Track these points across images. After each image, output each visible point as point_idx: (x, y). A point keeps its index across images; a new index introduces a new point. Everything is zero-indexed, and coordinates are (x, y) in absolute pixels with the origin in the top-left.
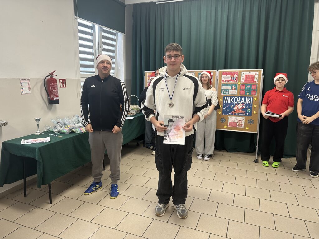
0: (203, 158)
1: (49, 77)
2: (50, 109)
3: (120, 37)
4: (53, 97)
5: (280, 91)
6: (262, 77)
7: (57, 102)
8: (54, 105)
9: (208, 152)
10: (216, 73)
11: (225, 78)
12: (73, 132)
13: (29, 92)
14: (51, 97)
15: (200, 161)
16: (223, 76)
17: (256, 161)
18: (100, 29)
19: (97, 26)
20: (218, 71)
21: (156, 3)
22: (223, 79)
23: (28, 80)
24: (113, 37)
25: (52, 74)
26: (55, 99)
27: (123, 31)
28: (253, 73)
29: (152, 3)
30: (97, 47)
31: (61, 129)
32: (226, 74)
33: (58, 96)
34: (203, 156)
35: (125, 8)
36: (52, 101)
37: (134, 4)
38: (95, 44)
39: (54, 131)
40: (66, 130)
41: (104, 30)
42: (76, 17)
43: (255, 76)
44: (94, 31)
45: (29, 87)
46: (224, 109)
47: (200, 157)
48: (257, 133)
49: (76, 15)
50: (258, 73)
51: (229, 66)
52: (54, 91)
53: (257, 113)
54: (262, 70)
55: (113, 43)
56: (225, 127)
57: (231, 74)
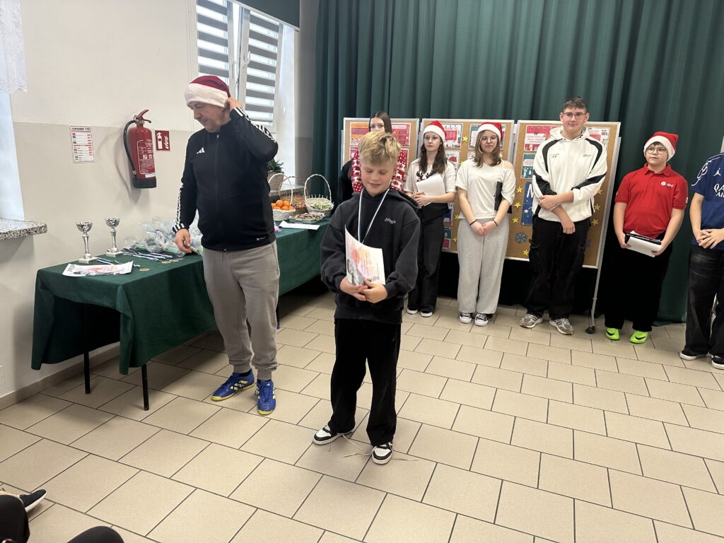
0: (473, 322)
1: (134, 125)
2: (135, 199)
3: (288, 36)
4: (142, 171)
5: (656, 173)
6: (618, 140)
7: (152, 183)
8: (144, 190)
9: (484, 309)
10: (514, 127)
11: (530, 138)
13: (91, 158)
14: (138, 171)
16: (527, 135)
17: (591, 331)
19: (236, 7)
20: (516, 122)
22: (527, 142)
23: (88, 129)
24: (272, 34)
25: (140, 119)
26: (148, 176)
27: (294, 21)
28: (599, 131)
30: (236, 58)
31: (165, 246)
32: (536, 131)
33: (152, 170)
34: (473, 316)
36: (141, 181)
38: (231, 51)
41: (253, 16)
43: (603, 137)
44: (230, 18)
45: (89, 145)
46: (526, 211)
47: (467, 319)
48: (596, 267)
50: (608, 132)
51: (541, 112)
52: (145, 157)
53: (600, 222)
54: (619, 124)
55: (271, 48)
56: (526, 253)
57: (546, 131)
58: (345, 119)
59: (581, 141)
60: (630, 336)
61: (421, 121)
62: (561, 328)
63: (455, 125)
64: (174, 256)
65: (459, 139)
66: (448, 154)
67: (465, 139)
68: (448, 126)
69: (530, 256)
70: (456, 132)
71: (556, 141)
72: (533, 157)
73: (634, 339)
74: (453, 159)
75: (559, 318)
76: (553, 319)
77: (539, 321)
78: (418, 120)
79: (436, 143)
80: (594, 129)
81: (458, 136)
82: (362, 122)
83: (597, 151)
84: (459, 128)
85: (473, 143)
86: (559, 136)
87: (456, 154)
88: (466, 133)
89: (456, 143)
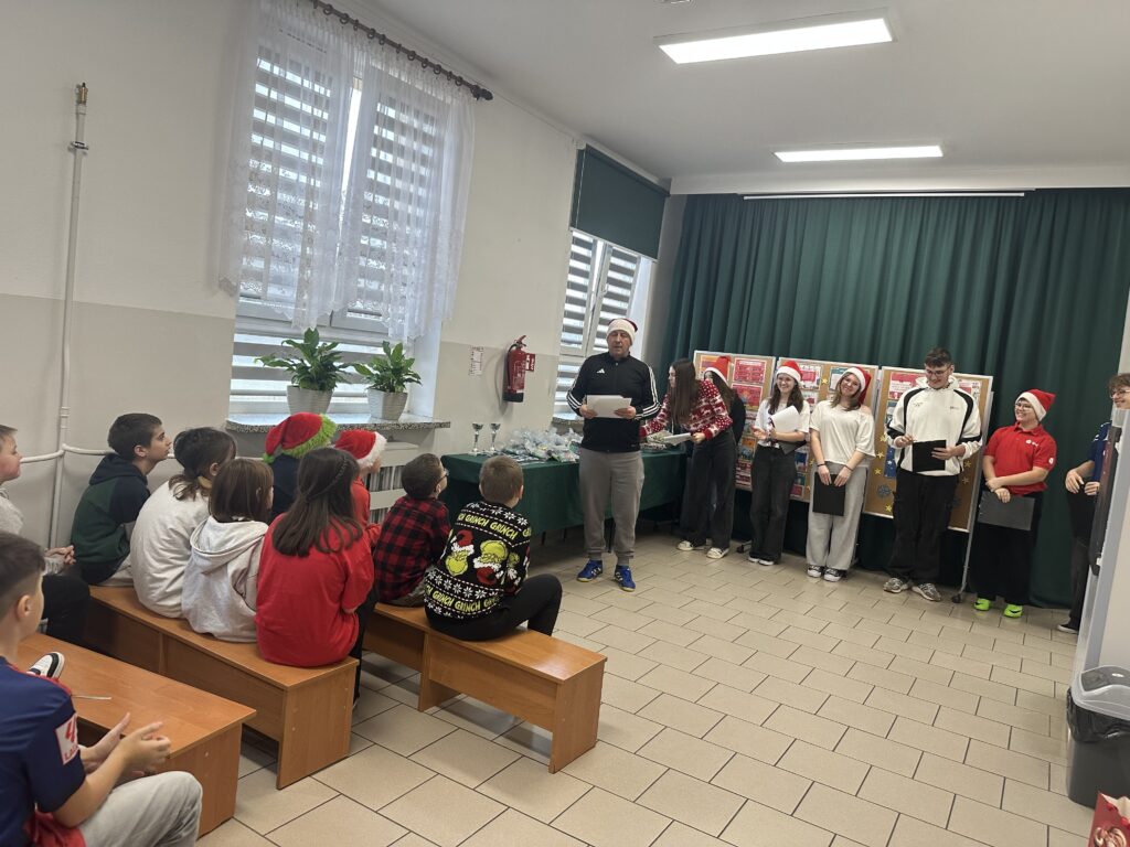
0: (823, 574)
1: (514, 348)
2: (503, 410)
3: (645, 267)
4: (515, 388)
5: (1025, 430)
6: (990, 395)
7: (520, 398)
8: (510, 403)
9: (836, 563)
10: (879, 373)
11: (895, 386)
12: (552, 459)
13: (480, 373)
14: (512, 386)
15: (815, 581)
16: (892, 382)
17: (957, 600)
18: (608, 252)
19: (601, 244)
20: (880, 368)
21: (746, 198)
22: (891, 389)
23: (482, 349)
24: (629, 266)
25: (520, 342)
26: (518, 392)
27: (652, 253)
28: (970, 384)
29: (734, 195)
30: (594, 289)
31: (532, 450)
32: (901, 379)
33: (522, 388)
34: (823, 570)
35: (667, 200)
36: (511, 395)
37: (689, 196)
38: (591, 283)
39: (517, 452)
40: (541, 453)
41: (614, 250)
42: (572, 228)
43: (973, 390)
44: (594, 253)
45: (481, 362)
46: (890, 462)
47: (815, 573)
48: (966, 531)
49: (573, 224)
50: (979, 385)
51: (911, 360)
52: (519, 375)
53: (972, 480)
54: (991, 378)
55: (627, 279)
56: (889, 509)
57: (912, 379)
58: (696, 352)
59: (948, 393)
60: (1003, 610)
61: (777, 360)
62: (926, 594)
63: (815, 367)
64: (540, 459)
65: (818, 381)
66: (805, 394)
67: (825, 381)
68: (807, 367)
69: (894, 512)
70: (815, 373)
71: (921, 390)
72: (894, 405)
73: (1008, 613)
74: (811, 401)
75: (924, 583)
76: (918, 585)
77: (905, 587)
78: (774, 359)
79: (791, 383)
80: (964, 381)
81: (817, 378)
82: (715, 356)
83: (965, 405)
84: (818, 369)
85: (833, 386)
86: (925, 385)
87: (815, 396)
88: (826, 374)
89: (815, 384)
